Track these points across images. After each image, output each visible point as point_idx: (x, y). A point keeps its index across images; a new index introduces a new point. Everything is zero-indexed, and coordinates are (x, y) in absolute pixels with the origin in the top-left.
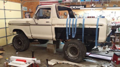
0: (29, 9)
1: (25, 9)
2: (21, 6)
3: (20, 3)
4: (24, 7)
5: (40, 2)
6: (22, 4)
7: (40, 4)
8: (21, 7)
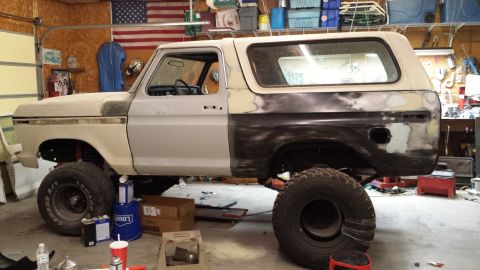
0: (70, 59)
1: (50, 57)
2: (36, 45)
3: (32, 33)
4: (50, 50)
5: (112, 30)
6: (41, 39)
7: (113, 37)
8: (38, 51)
